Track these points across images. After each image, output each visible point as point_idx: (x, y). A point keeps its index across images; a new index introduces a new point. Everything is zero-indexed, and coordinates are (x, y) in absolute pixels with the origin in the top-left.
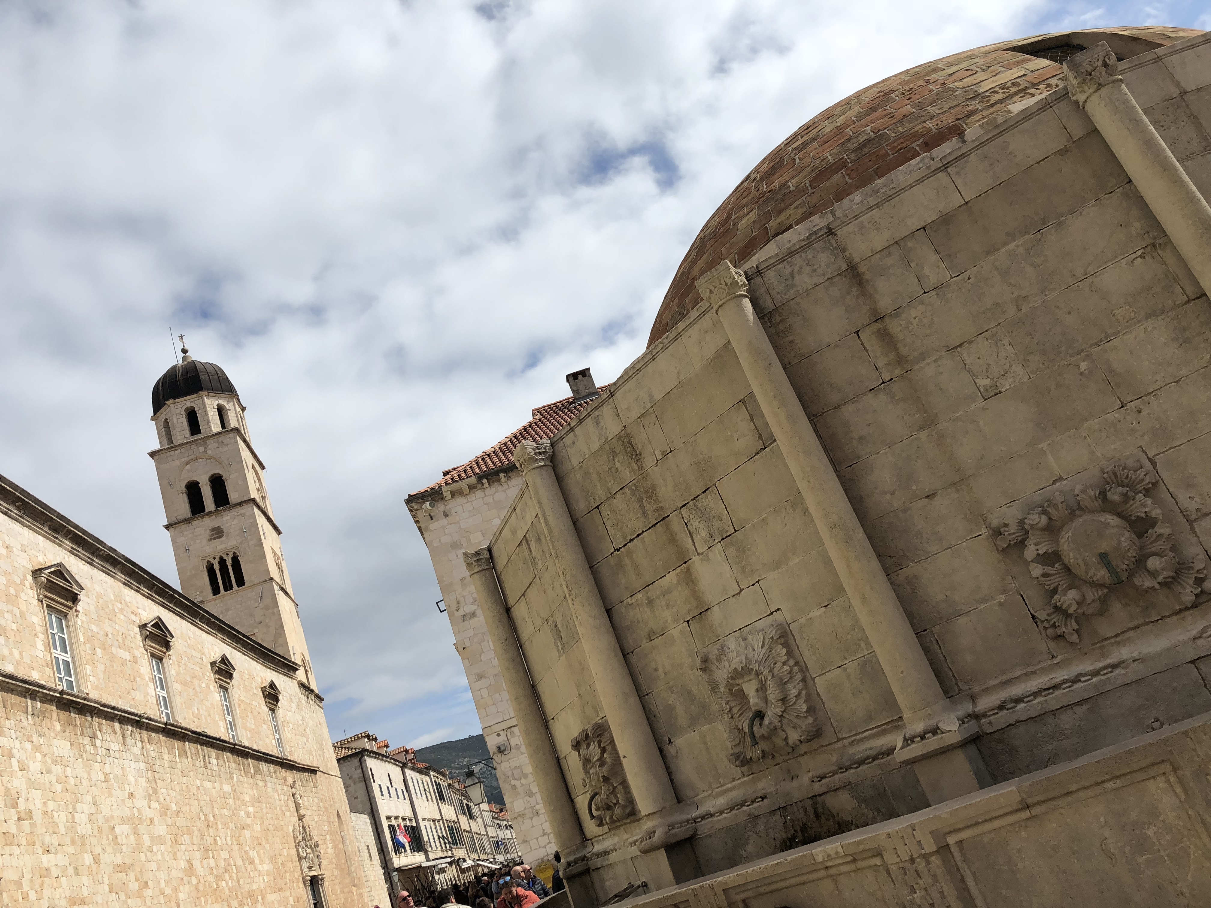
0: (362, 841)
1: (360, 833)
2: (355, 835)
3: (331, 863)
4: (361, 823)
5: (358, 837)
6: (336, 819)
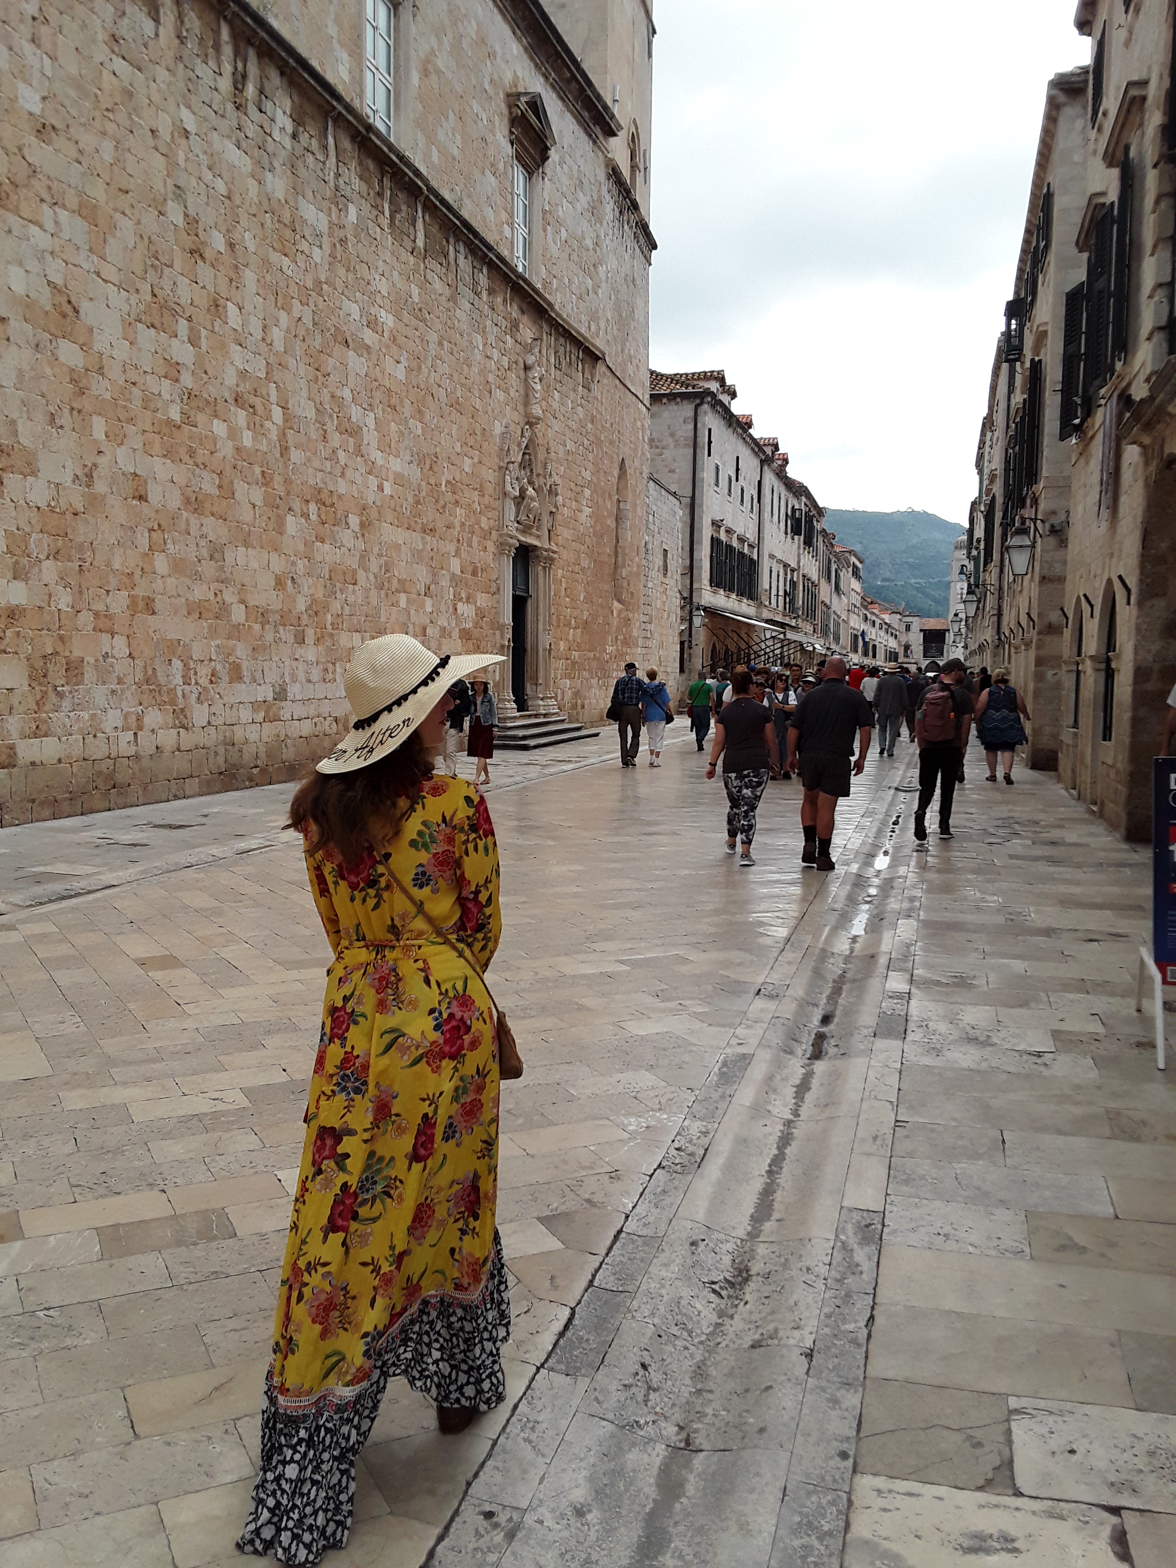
0: (657, 536)
1: (657, 522)
2: (648, 521)
3: (579, 539)
4: (665, 508)
5: (651, 526)
6: (616, 473)
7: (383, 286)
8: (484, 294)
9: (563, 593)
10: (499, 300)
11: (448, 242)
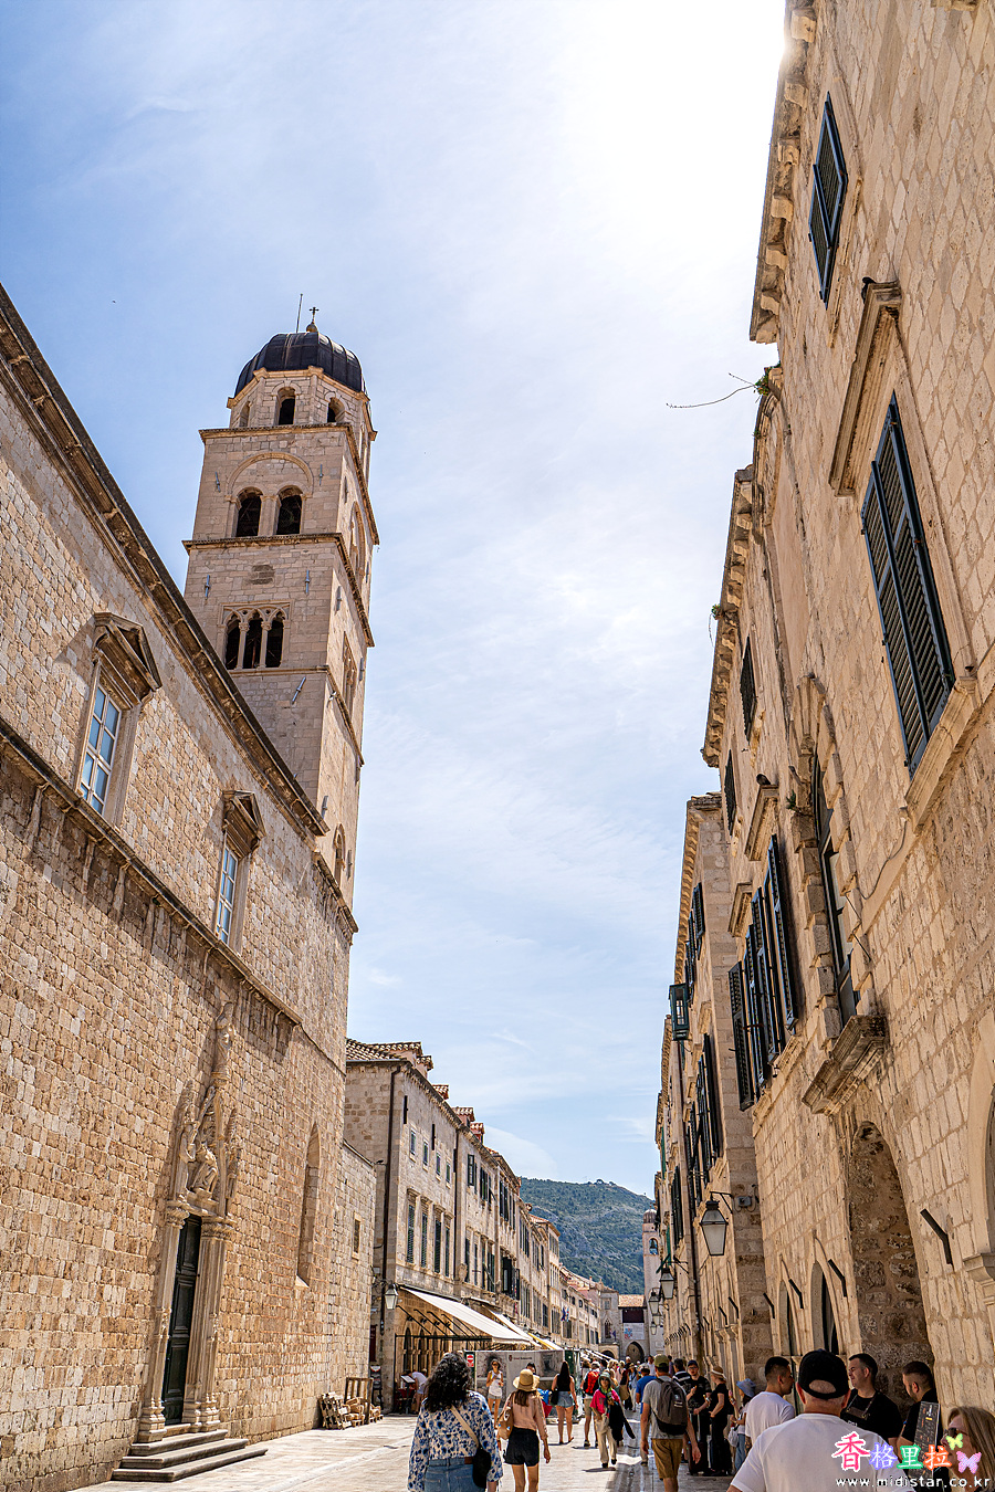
0: (348, 1205)
1: (349, 1190)
2: (338, 1191)
3: (260, 1209)
4: (359, 1176)
5: (343, 1195)
6: (307, 1137)
7: (71, 942)
8: (180, 958)
9: (237, 1271)
10: (195, 964)
11: (147, 906)
